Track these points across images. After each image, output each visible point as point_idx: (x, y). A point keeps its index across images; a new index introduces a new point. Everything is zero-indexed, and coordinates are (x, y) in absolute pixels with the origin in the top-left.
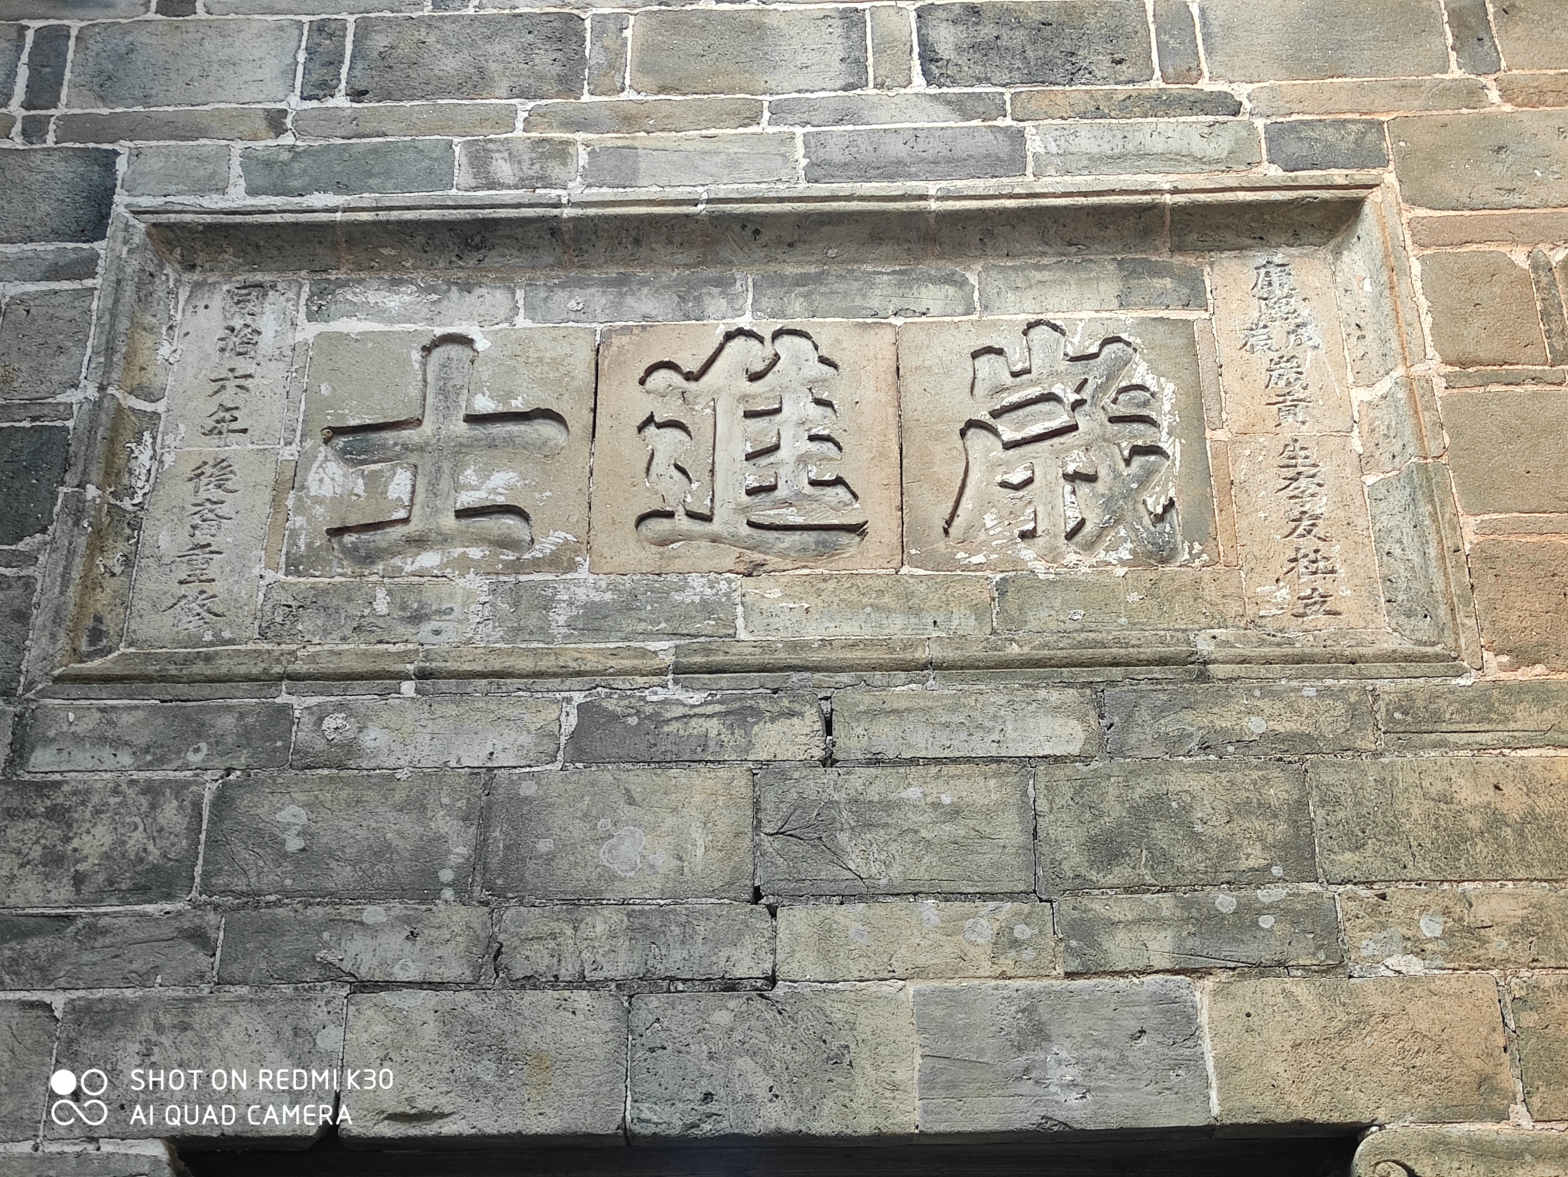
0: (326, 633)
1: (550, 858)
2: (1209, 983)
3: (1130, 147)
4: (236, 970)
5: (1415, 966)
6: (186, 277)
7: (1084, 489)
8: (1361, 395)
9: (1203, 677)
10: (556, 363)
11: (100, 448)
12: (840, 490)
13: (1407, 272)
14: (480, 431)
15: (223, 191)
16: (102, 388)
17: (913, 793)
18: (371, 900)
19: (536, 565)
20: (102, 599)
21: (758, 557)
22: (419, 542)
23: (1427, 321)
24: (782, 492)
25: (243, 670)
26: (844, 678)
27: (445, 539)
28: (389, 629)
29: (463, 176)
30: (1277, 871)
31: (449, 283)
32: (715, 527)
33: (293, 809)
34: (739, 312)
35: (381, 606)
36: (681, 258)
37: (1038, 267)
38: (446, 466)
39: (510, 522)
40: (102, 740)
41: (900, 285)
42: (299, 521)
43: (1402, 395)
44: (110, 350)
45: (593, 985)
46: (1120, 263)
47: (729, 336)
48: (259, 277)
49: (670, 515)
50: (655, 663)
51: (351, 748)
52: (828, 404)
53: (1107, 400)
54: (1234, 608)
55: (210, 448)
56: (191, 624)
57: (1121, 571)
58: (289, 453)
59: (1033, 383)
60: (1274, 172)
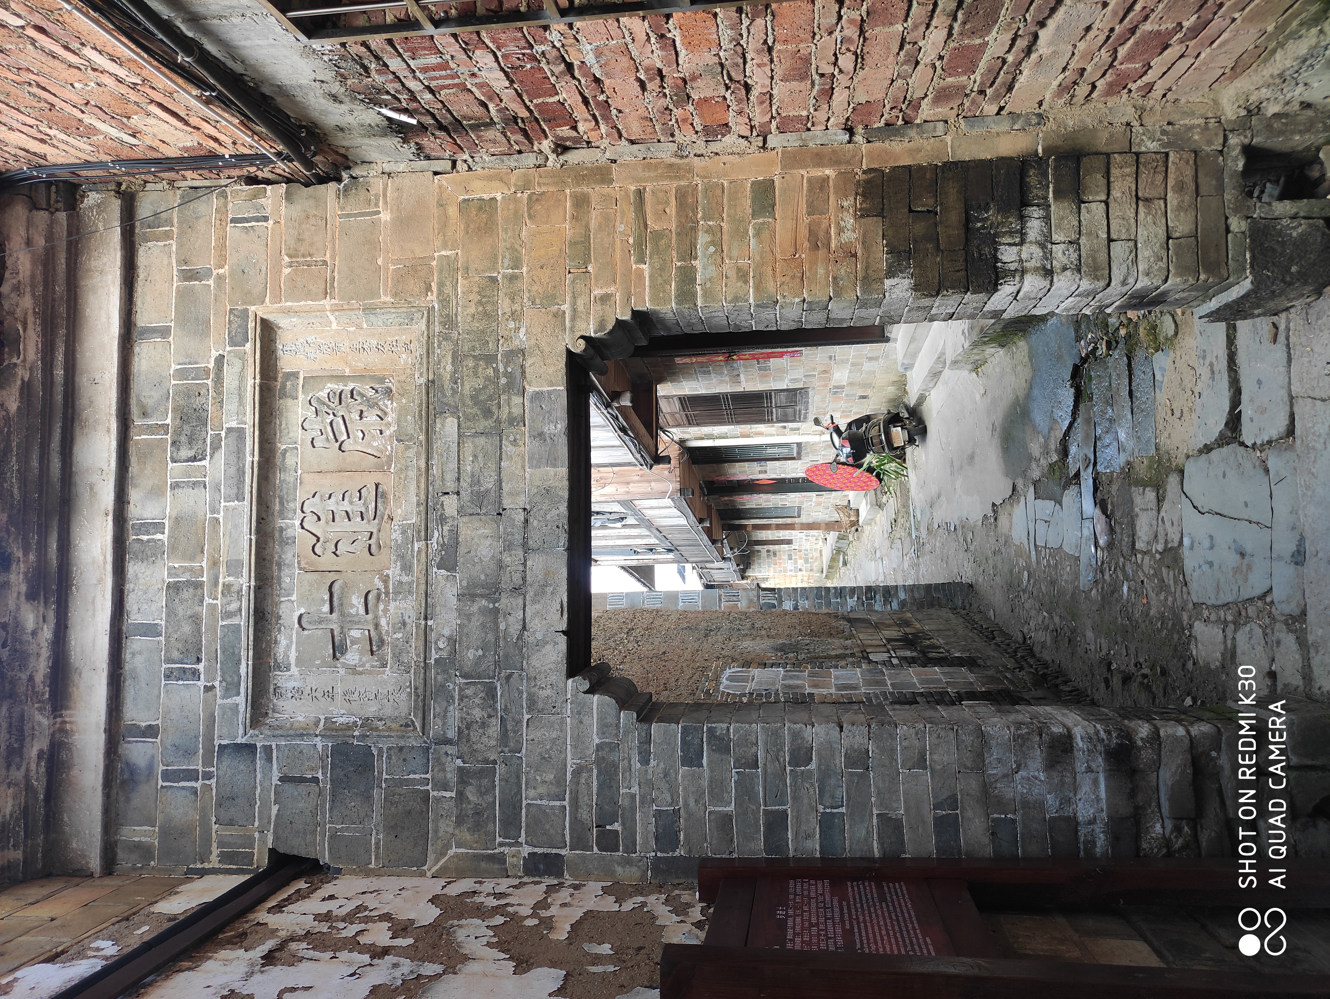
0: (408, 652)
1: (487, 575)
2: (527, 387)
3: (236, 392)
4: (518, 665)
5: (523, 330)
6: (270, 715)
7: (365, 414)
8: (334, 326)
9: (433, 382)
10: (311, 585)
11: (340, 733)
12: (362, 491)
13: (291, 307)
14: (336, 609)
15: (237, 705)
16: (317, 736)
17: (469, 468)
18: (498, 628)
19: (386, 587)
20: (394, 726)
21: (386, 517)
22: (377, 626)
23: (310, 302)
24: (363, 510)
25: (422, 675)
26: (431, 488)
27: (376, 617)
28: (408, 632)
29: (235, 621)
30: (494, 365)
31: (277, 623)
32: (375, 531)
33: (469, 654)
34: (293, 525)
35: (399, 635)
36: (271, 545)
37: (280, 425)
38: (349, 619)
39: (370, 597)
40: (445, 716)
41: (285, 471)
42: (368, 665)
43: (337, 313)
44: (302, 735)
45: (525, 561)
46: (280, 398)
47: (303, 528)
48: (271, 690)
49: (370, 545)
50: (424, 548)
51: (449, 639)
52: (330, 495)
53: (333, 405)
54: (409, 370)
55: (339, 698)
56: (404, 696)
57: (395, 404)
58: (342, 671)
59: (325, 428)
60: (249, 346)
